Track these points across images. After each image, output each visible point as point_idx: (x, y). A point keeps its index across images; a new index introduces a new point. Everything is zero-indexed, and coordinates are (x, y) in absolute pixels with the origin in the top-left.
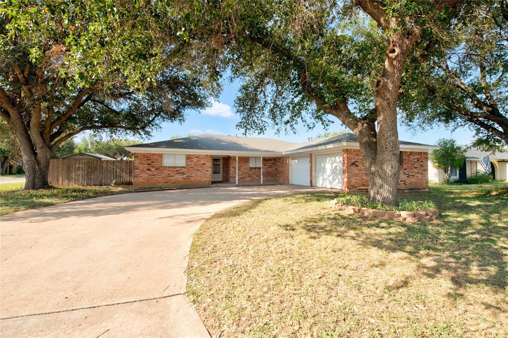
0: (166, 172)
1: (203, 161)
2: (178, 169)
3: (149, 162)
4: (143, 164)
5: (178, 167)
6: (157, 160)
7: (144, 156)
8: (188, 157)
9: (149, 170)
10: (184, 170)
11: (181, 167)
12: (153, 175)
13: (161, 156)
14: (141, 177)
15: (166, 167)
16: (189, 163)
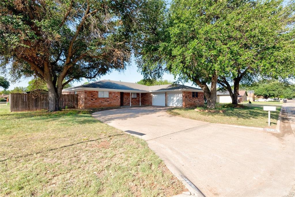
0: (100, 101)
1: (116, 95)
2: (106, 99)
3: (92, 95)
4: (89, 96)
5: (106, 98)
6: (96, 94)
7: (89, 92)
8: (110, 93)
9: (92, 100)
10: (108, 99)
11: (107, 98)
12: (94, 102)
13: (97, 92)
14: (88, 103)
15: (100, 98)
16: (110, 96)
